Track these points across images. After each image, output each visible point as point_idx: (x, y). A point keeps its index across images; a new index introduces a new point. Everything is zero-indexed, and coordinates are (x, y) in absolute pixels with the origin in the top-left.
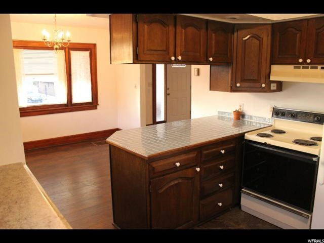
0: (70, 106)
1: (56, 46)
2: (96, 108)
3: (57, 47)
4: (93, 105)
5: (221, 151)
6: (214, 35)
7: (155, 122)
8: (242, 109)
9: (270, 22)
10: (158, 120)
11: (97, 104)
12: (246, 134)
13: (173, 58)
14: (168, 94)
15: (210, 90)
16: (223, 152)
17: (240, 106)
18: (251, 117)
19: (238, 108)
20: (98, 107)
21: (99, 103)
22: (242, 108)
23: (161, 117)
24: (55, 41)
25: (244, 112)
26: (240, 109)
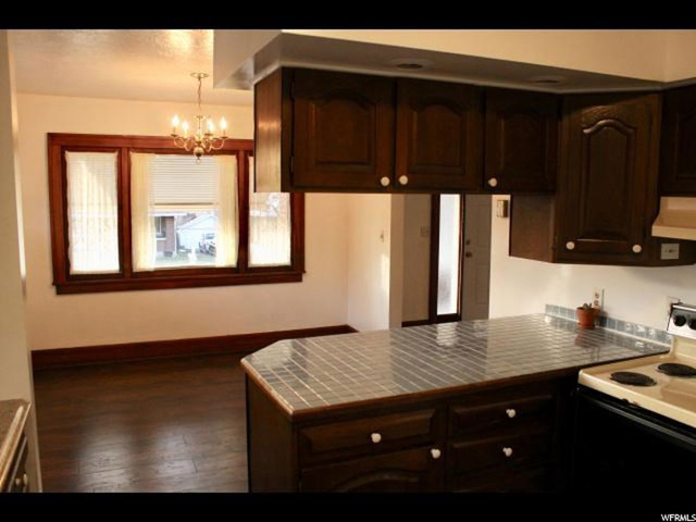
0: (243, 273)
1: (197, 149)
2: (300, 280)
3: (201, 150)
4: (292, 272)
5: (508, 411)
6: (503, 122)
7: (434, 319)
8: (600, 304)
9: (658, 88)
10: (441, 311)
11: (303, 270)
12: (581, 372)
13: (385, 181)
14: (469, 255)
15: (510, 254)
16: (511, 413)
17: (597, 295)
18: (621, 325)
19: (590, 301)
20: (304, 277)
21: (307, 269)
22: (600, 300)
23: (448, 305)
24: (197, 139)
25: (605, 310)
26: (596, 303)
